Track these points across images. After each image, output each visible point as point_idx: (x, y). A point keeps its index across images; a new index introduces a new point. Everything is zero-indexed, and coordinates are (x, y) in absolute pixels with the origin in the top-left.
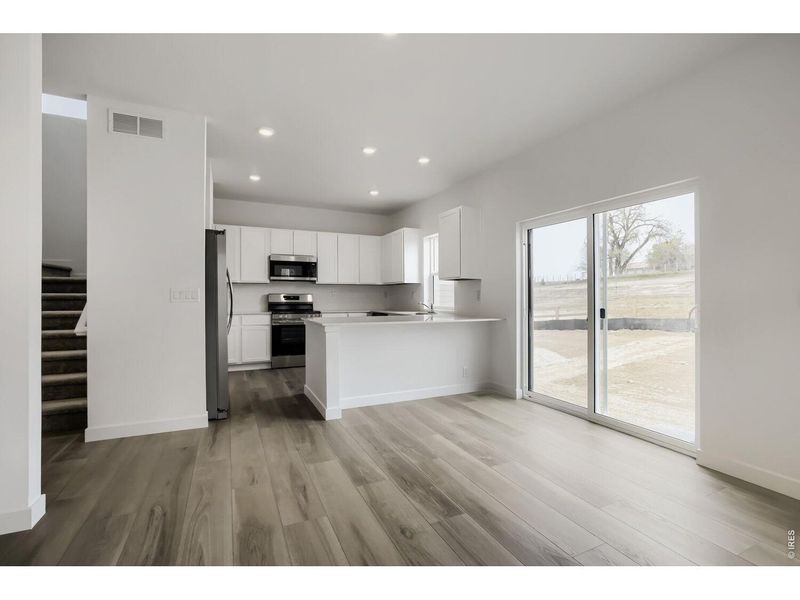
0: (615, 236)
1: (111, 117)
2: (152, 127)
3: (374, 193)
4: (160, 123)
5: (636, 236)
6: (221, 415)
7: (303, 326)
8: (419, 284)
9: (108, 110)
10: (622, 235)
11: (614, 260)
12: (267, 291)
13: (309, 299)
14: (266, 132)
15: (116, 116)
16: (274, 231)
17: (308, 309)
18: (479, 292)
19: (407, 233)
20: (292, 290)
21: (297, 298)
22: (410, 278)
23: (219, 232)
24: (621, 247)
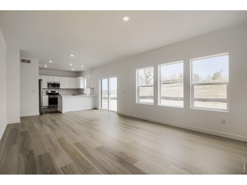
0: (146, 75)
1: (21, 60)
2: (29, 62)
3: (73, 70)
4: (30, 61)
5: (151, 75)
6: (42, 113)
7: (57, 98)
8: (84, 89)
9: (20, 59)
10: (148, 75)
11: (146, 81)
12: (47, 90)
13: (57, 92)
14: (50, 62)
15: (22, 59)
16: (49, 76)
17: (58, 94)
18: (94, 91)
19: (81, 78)
20: (53, 90)
21: (55, 92)
22: (81, 87)
23: (41, 80)
24: (148, 78)
